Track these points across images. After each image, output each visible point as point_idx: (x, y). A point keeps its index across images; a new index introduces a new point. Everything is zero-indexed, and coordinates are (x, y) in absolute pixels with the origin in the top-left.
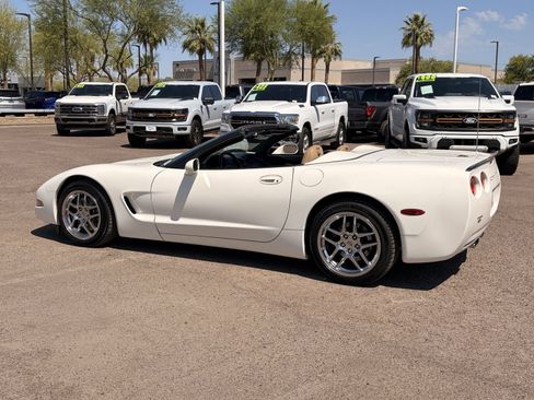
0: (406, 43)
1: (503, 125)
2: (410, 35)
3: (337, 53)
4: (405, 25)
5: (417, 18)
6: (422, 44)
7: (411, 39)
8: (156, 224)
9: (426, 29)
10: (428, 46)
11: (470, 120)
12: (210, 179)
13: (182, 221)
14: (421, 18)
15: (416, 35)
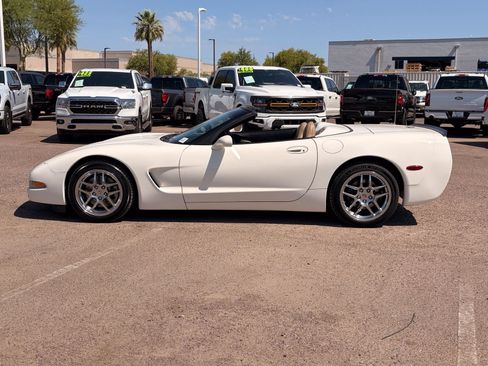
0: (139, 36)
1: (317, 108)
2: (142, 30)
3: (73, 43)
4: (137, 20)
5: (147, 15)
6: (154, 38)
7: (144, 33)
8: (183, 195)
9: (155, 26)
10: (158, 40)
11: (295, 105)
12: (239, 152)
13: (211, 190)
14: (151, 15)
15: (147, 30)
